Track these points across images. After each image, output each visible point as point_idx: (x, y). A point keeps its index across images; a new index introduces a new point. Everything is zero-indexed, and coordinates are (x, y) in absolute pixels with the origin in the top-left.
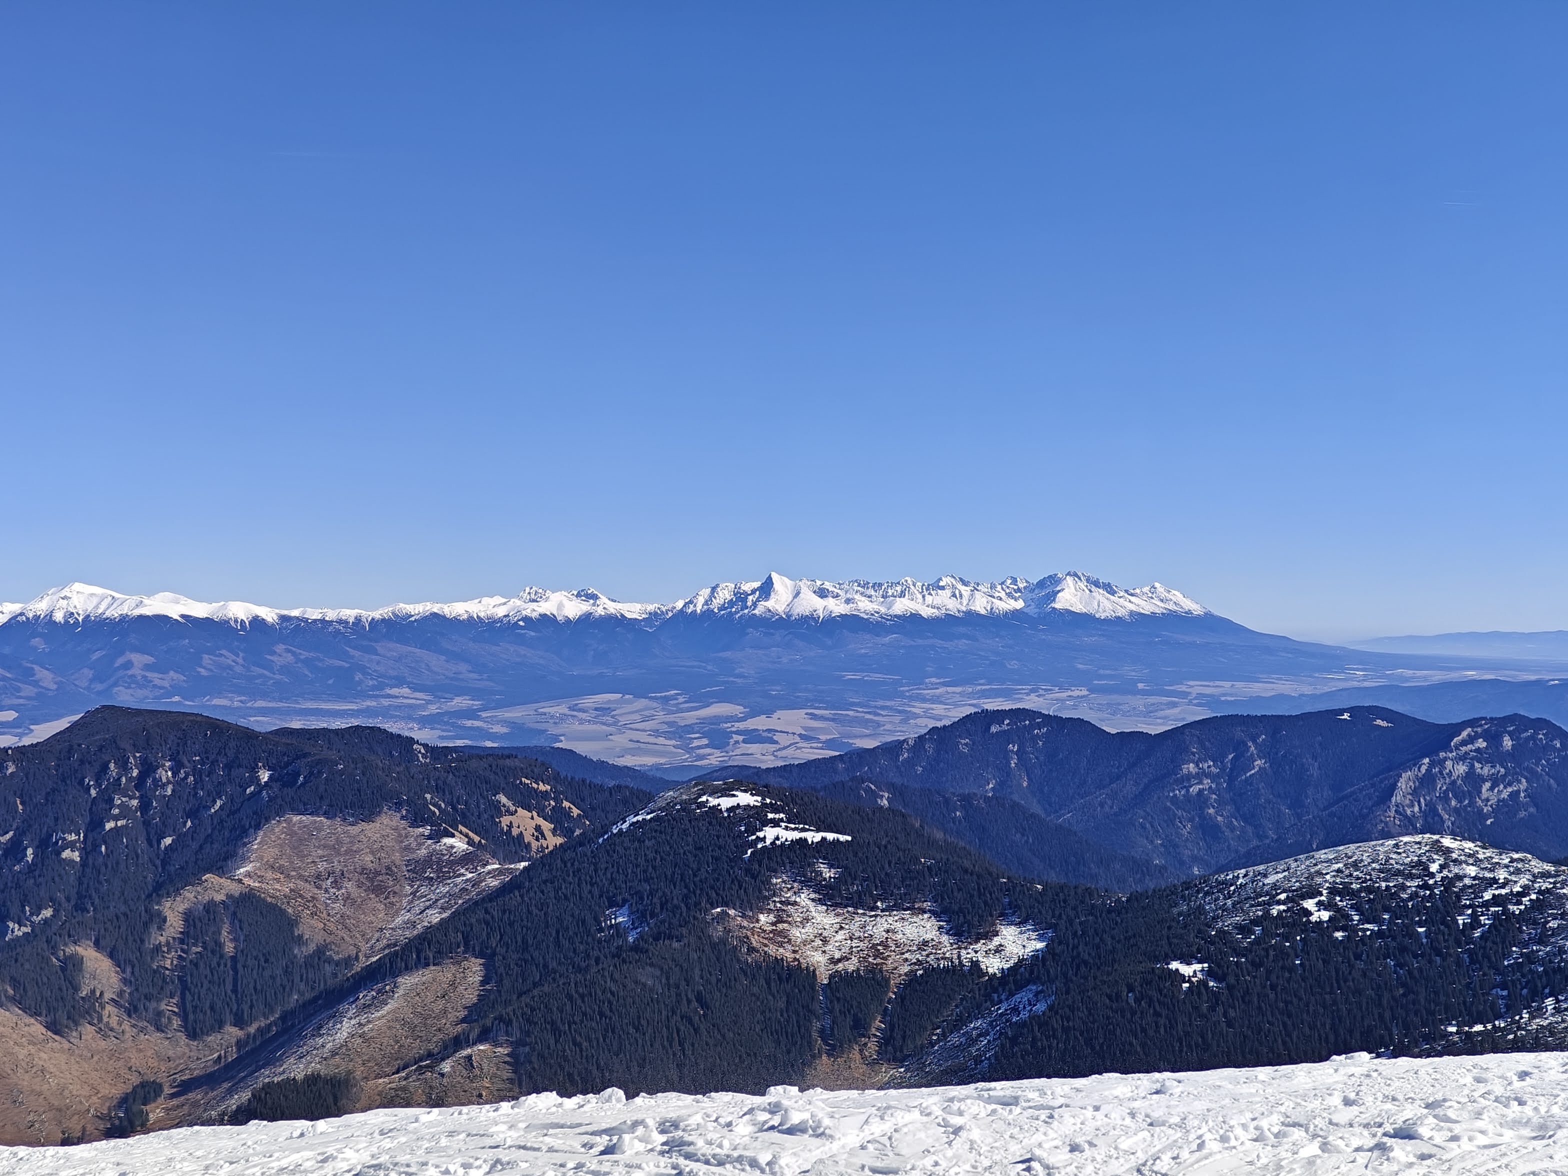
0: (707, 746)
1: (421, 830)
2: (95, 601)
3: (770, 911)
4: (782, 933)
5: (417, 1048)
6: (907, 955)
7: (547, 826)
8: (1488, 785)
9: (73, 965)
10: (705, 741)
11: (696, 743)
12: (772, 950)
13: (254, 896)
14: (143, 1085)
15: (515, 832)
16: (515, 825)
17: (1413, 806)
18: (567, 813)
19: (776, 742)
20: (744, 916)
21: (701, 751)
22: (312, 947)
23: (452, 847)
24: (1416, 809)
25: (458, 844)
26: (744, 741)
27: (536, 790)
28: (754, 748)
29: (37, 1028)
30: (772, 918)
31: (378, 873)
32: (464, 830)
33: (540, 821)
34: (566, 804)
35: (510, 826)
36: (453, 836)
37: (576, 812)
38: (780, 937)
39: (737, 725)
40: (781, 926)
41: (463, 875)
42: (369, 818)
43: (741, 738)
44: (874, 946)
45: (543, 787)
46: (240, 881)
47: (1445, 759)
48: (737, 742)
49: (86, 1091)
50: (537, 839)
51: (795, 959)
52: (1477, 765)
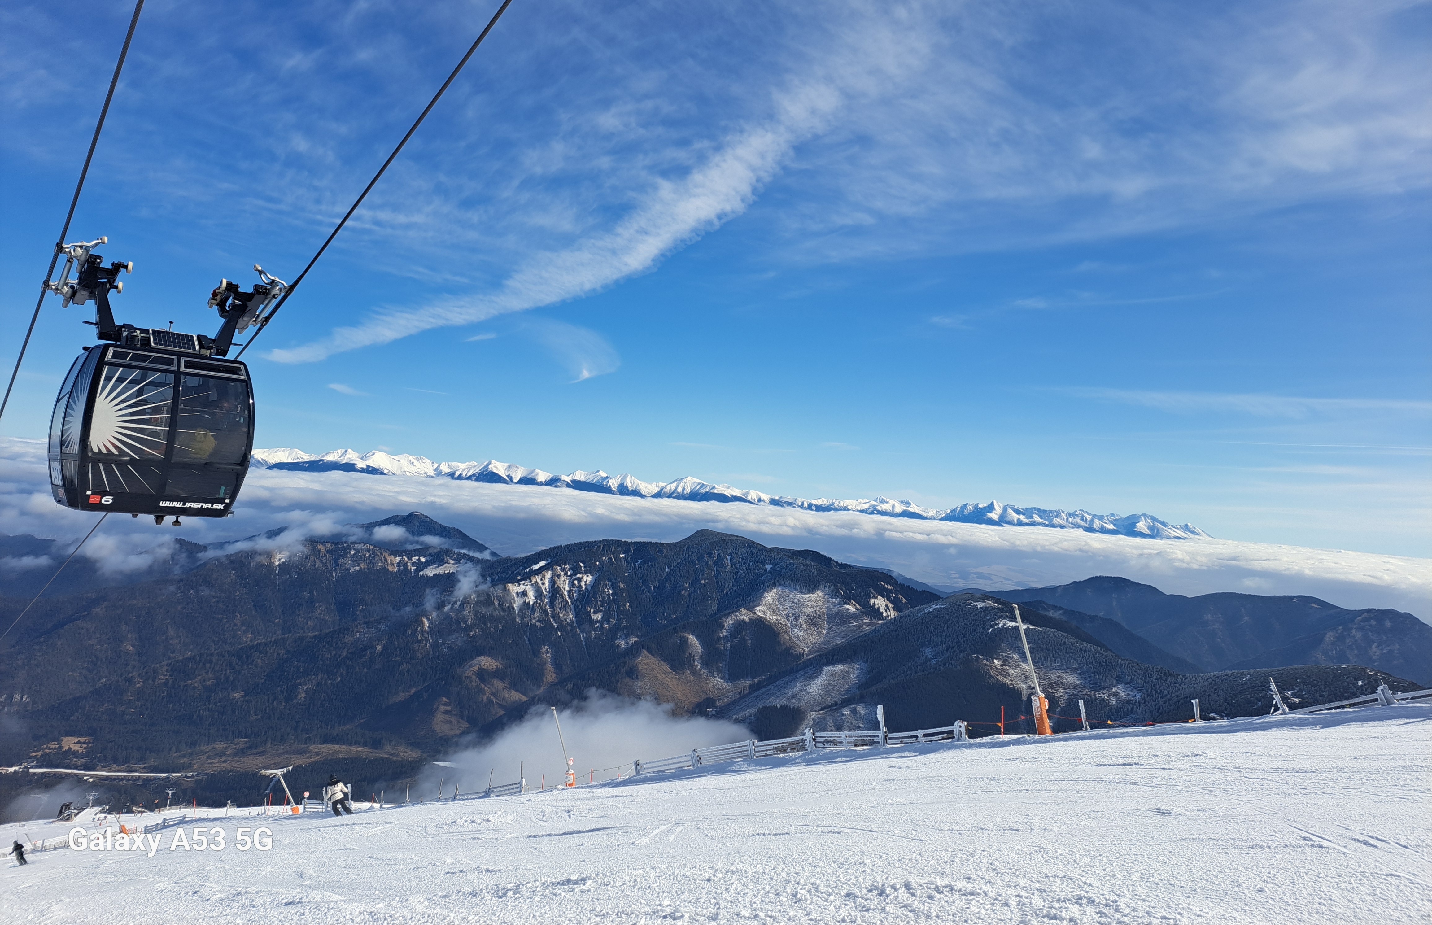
0: (958, 578)
1: (834, 600)
2: (696, 484)
3: (1000, 659)
4: (1003, 670)
5: (829, 700)
6: (1067, 690)
7: (890, 606)
8: (1376, 644)
9: (685, 641)
10: (957, 576)
11: (953, 576)
12: (1000, 678)
13: (761, 620)
14: (708, 699)
15: (876, 607)
16: (876, 603)
17: (1332, 651)
18: (900, 601)
19: (992, 580)
20: (987, 660)
21: (956, 580)
22: (784, 647)
23: (849, 609)
24: (1334, 652)
25: (851, 608)
26: (977, 577)
27: (887, 588)
28: (981, 581)
29: (667, 668)
30: (1000, 663)
31: (814, 617)
32: (854, 603)
33: (888, 603)
34: (900, 596)
35: (875, 603)
36: (849, 604)
37: (904, 600)
38: (1003, 672)
39: (973, 569)
40: (1005, 667)
41: (852, 623)
42: (812, 591)
43: (975, 576)
44: (1051, 683)
45: (889, 587)
46: (755, 613)
47: (1351, 628)
48: (973, 578)
49: (684, 698)
50: (886, 611)
51: (1012, 684)
52: (1370, 634)
